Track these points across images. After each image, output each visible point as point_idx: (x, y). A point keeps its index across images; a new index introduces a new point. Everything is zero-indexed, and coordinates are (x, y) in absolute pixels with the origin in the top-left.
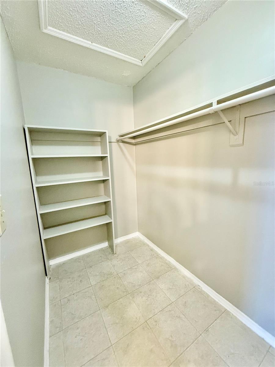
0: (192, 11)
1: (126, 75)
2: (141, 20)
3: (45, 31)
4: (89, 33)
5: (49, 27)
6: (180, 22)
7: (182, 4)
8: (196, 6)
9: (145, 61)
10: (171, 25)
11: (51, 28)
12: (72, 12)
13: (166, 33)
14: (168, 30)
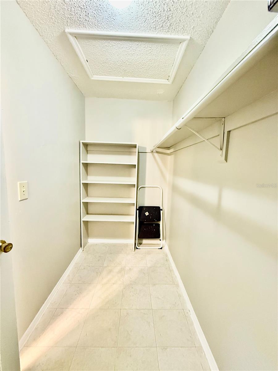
0: (192, 31)
1: (161, 93)
2: (150, 53)
3: (92, 79)
4: (118, 72)
5: (94, 76)
6: (184, 44)
7: (178, 30)
8: (193, 26)
9: (171, 79)
10: (178, 48)
11: (96, 76)
12: (103, 64)
13: (177, 54)
14: (178, 52)
